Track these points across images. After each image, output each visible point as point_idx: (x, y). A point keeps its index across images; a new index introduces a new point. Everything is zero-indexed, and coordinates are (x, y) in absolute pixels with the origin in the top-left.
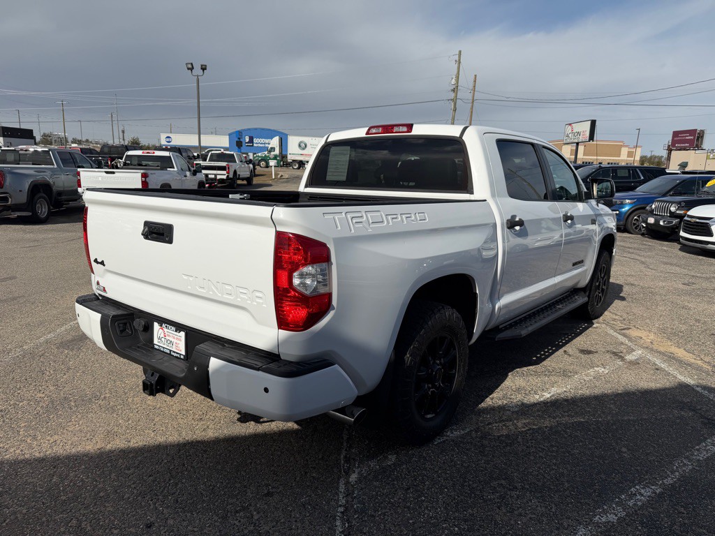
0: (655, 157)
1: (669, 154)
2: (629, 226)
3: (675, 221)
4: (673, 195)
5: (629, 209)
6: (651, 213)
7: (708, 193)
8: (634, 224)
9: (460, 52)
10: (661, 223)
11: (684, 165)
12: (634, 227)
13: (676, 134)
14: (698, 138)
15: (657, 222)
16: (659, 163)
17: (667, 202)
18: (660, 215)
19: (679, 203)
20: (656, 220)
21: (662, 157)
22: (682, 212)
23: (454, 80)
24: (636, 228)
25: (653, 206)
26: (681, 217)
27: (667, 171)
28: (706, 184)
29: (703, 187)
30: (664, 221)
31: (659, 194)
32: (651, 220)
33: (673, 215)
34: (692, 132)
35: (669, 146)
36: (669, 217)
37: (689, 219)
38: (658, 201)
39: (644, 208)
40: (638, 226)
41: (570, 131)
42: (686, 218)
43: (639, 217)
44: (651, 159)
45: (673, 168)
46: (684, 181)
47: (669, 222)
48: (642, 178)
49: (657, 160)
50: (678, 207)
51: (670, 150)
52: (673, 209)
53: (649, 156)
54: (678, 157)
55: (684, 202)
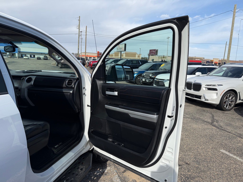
0: (145, 58)
1: (149, 57)
2: (137, 82)
3: (152, 80)
4: (150, 70)
5: (137, 75)
6: (144, 77)
7: (161, 69)
8: (138, 81)
9: (80, 17)
10: (147, 81)
11: (153, 60)
12: (138, 82)
13: (150, 50)
14: (156, 52)
15: (146, 80)
16: (146, 59)
17: (148, 73)
18: (146, 78)
19: (152, 73)
20: (145, 80)
21: (147, 58)
22: (154, 77)
23: (78, 27)
24: (139, 82)
25: (144, 74)
26: (154, 79)
27: (148, 62)
28: (160, 66)
29: (159, 67)
30: (148, 80)
31: (146, 70)
32: (144, 80)
33: (151, 78)
34: (155, 50)
35: (149, 54)
36: (150, 78)
37: (156, 80)
38: (146, 72)
39: (141, 75)
40: (140, 82)
41: (118, 48)
42: (155, 79)
43: (140, 78)
44: (144, 58)
45: (150, 61)
46: (154, 65)
47: (150, 81)
48: (141, 64)
49: (146, 58)
50: (152, 75)
51: (149, 55)
52: (151, 75)
53: (144, 57)
54: (151, 58)
55: (154, 73)
